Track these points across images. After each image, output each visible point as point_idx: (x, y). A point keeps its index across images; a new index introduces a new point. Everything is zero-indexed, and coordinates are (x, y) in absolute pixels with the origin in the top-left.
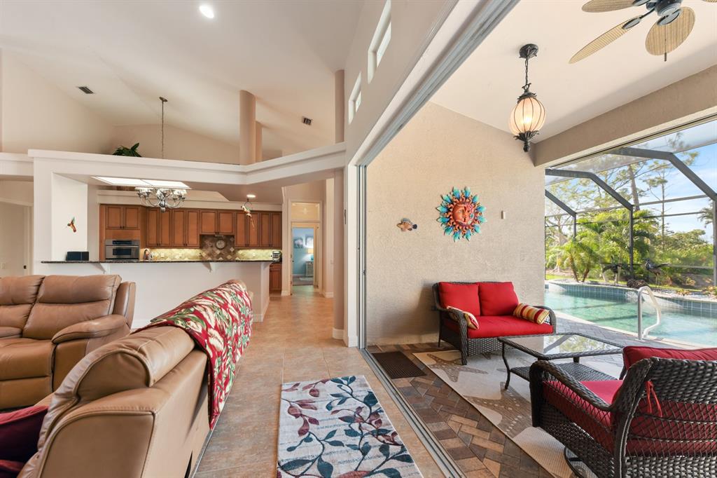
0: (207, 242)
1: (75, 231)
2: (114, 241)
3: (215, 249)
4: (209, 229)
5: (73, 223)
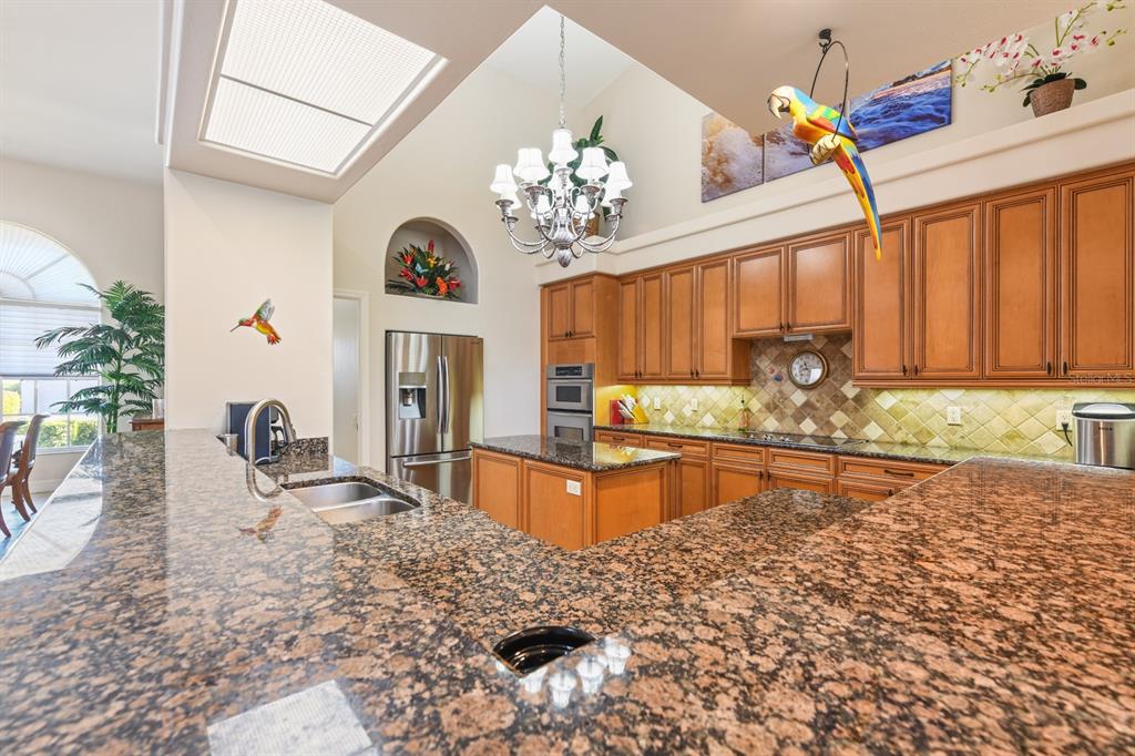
0: (764, 364)
1: (274, 339)
2: (558, 369)
3: (787, 387)
4: (758, 319)
5: (264, 314)
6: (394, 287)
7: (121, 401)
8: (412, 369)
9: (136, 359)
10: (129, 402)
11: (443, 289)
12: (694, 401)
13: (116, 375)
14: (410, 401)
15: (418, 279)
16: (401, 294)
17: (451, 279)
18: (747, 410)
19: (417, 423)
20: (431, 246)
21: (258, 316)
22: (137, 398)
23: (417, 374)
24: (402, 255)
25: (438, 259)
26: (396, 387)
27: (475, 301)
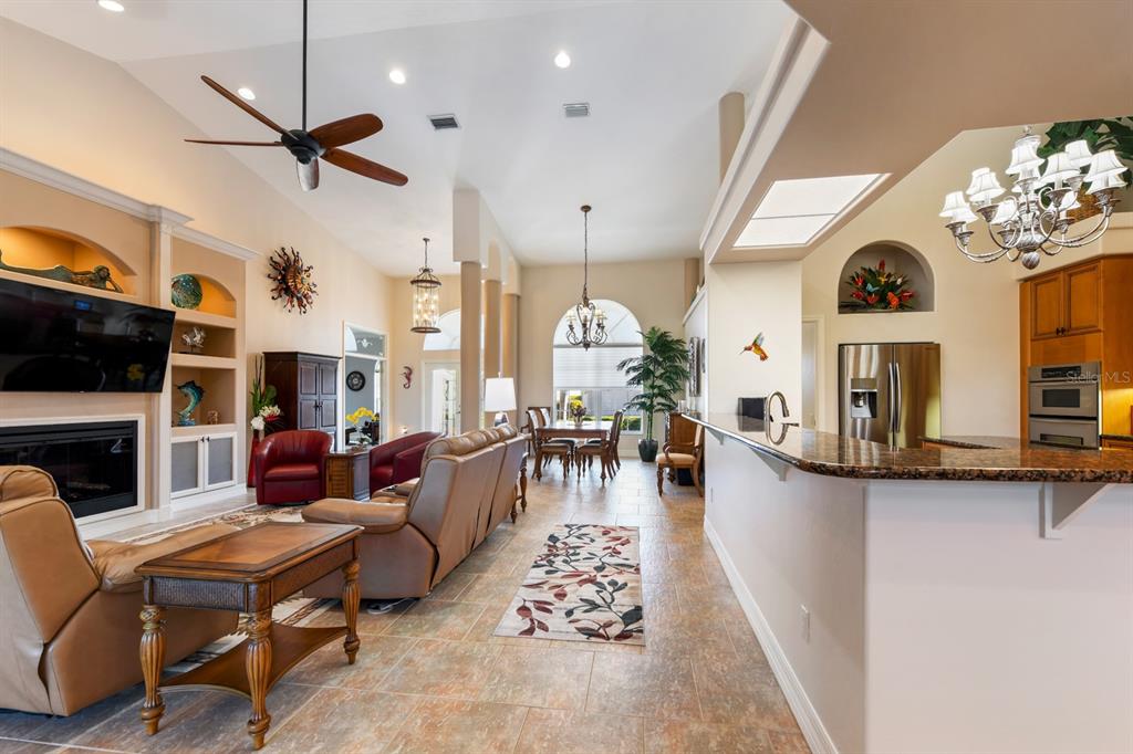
1: (764, 357)
2: (1044, 370)
5: (758, 342)
6: (846, 307)
7: (655, 403)
8: (863, 375)
9: (661, 376)
10: (659, 404)
11: (895, 302)
13: (652, 387)
14: (861, 403)
15: (869, 298)
16: (853, 312)
17: (903, 292)
19: (868, 422)
20: (882, 265)
21: (755, 344)
22: (663, 401)
23: (867, 380)
24: (853, 279)
25: (889, 276)
26: (848, 391)
27: (931, 309)
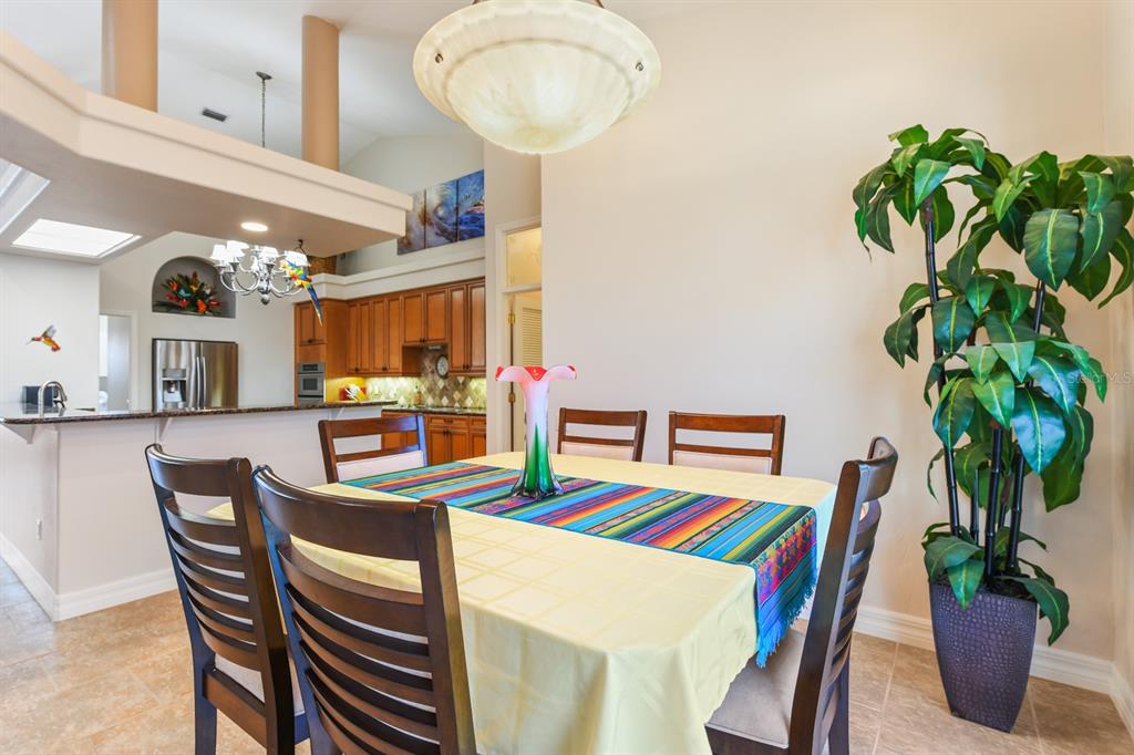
0: (427, 363)
1: (56, 348)
2: (304, 366)
3: (436, 377)
5: (49, 334)
6: (161, 305)
8: (173, 365)
11: (203, 307)
12: (395, 388)
14: (173, 389)
15: (181, 301)
16: (167, 312)
17: (211, 300)
18: (419, 393)
19: (179, 405)
20: (194, 276)
21: (45, 335)
23: (177, 370)
24: (168, 281)
25: (200, 286)
26: (160, 379)
27: (233, 316)
